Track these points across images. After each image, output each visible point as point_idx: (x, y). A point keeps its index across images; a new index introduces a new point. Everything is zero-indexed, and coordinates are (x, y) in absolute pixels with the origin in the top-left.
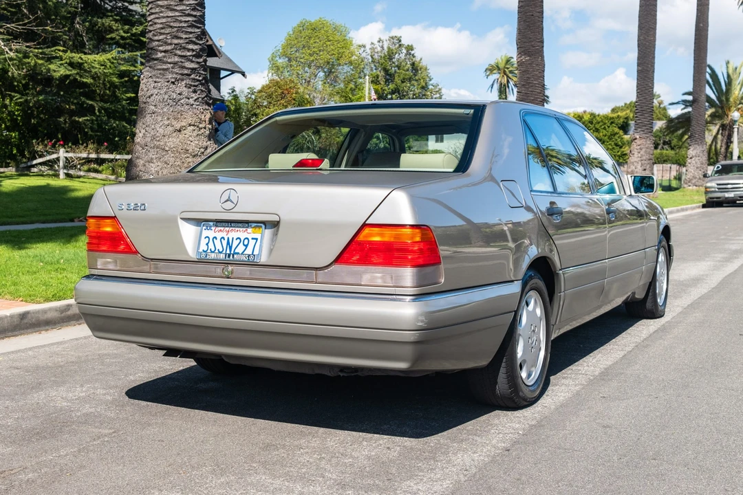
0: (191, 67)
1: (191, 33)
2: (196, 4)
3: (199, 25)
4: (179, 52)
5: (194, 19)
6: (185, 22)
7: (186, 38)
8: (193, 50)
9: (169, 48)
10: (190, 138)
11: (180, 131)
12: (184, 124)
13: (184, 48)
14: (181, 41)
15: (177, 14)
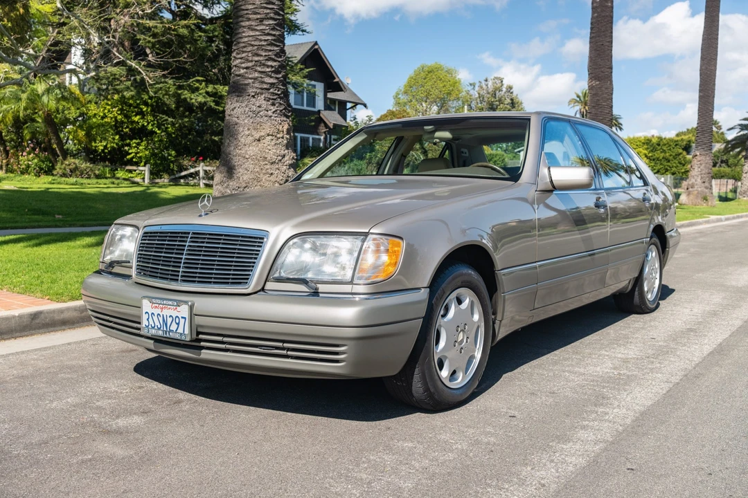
0: (270, 82)
1: (270, 51)
2: (275, 24)
3: (278, 44)
4: (259, 69)
5: (273, 38)
6: (265, 40)
7: (266, 56)
8: (272, 67)
9: (250, 64)
10: (269, 147)
11: (259, 140)
12: (262, 134)
13: (264, 65)
14: (261, 58)
15: (257, 33)
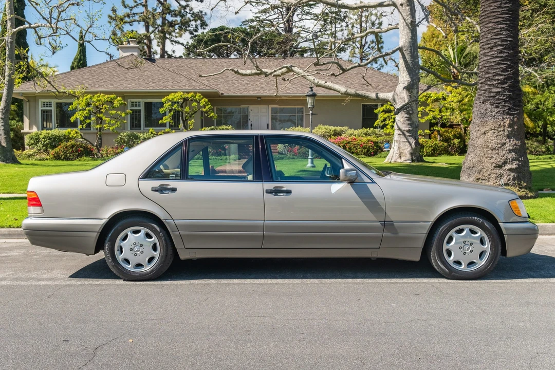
0: (496, 91)
1: (498, 68)
2: (502, 49)
3: (505, 62)
4: (489, 83)
5: (501, 59)
6: (494, 62)
7: (493, 73)
8: (498, 80)
9: (484, 80)
10: (491, 138)
11: (485, 134)
12: (487, 129)
13: (492, 80)
14: (491, 75)
15: (489, 58)
